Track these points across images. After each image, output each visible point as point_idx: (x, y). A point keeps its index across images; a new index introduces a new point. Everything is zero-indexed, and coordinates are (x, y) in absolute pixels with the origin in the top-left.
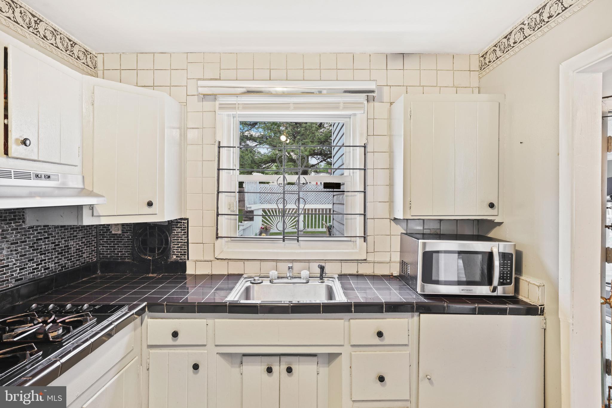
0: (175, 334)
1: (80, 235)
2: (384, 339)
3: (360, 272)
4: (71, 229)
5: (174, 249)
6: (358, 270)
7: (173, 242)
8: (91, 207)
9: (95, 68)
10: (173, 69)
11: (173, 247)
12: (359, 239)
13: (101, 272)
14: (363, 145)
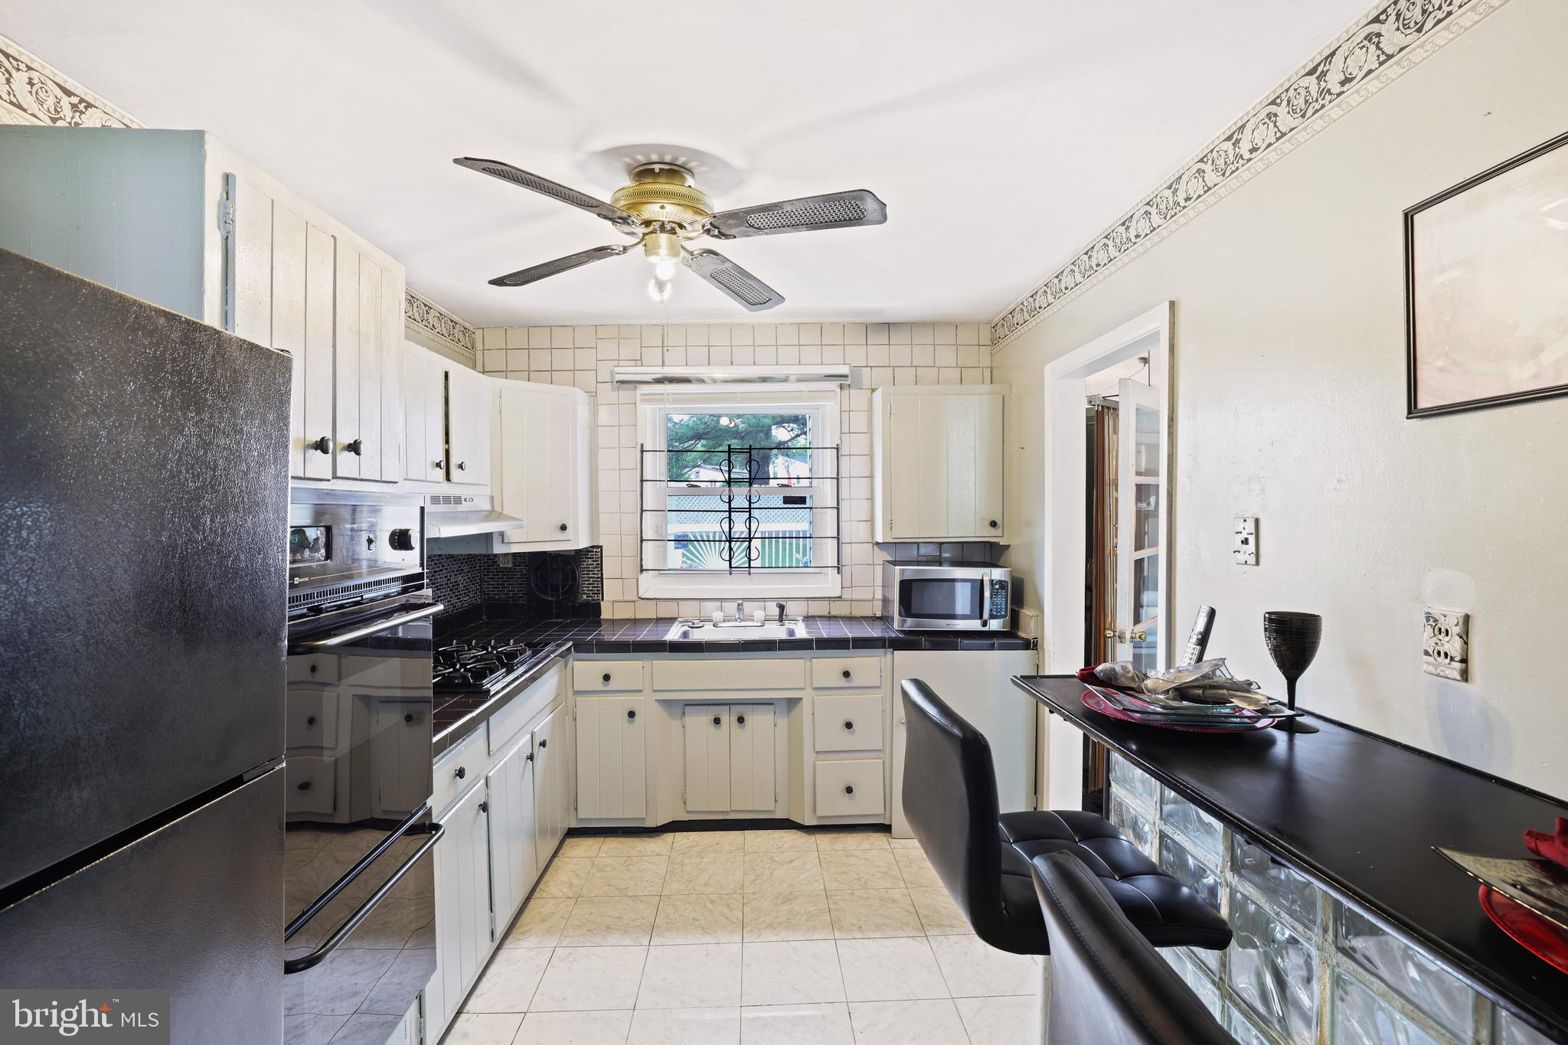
0: (607, 678)
2: (852, 680)
3: (834, 612)
4: (459, 560)
5: (583, 587)
6: (830, 610)
7: (582, 578)
8: (502, 534)
9: (473, 348)
10: (577, 348)
11: (582, 584)
12: (831, 569)
13: (488, 617)
14: (836, 446)
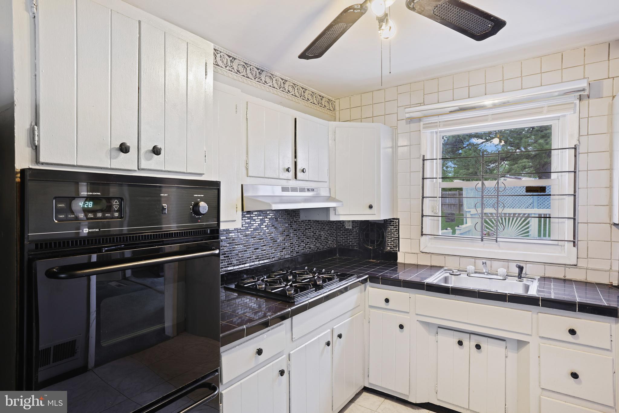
0: (387, 301)
1: (327, 228)
2: (578, 338)
3: (568, 277)
4: (322, 223)
5: (388, 242)
6: (565, 274)
7: (388, 237)
8: (335, 209)
9: (334, 110)
10: (387, 102)
11: (388, 241)
12: (567, 243)
13: (339, 255)
14: (574, 147)
